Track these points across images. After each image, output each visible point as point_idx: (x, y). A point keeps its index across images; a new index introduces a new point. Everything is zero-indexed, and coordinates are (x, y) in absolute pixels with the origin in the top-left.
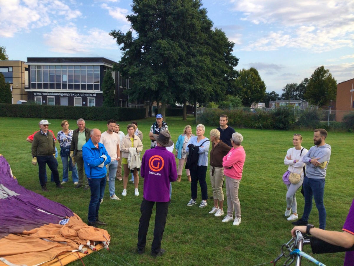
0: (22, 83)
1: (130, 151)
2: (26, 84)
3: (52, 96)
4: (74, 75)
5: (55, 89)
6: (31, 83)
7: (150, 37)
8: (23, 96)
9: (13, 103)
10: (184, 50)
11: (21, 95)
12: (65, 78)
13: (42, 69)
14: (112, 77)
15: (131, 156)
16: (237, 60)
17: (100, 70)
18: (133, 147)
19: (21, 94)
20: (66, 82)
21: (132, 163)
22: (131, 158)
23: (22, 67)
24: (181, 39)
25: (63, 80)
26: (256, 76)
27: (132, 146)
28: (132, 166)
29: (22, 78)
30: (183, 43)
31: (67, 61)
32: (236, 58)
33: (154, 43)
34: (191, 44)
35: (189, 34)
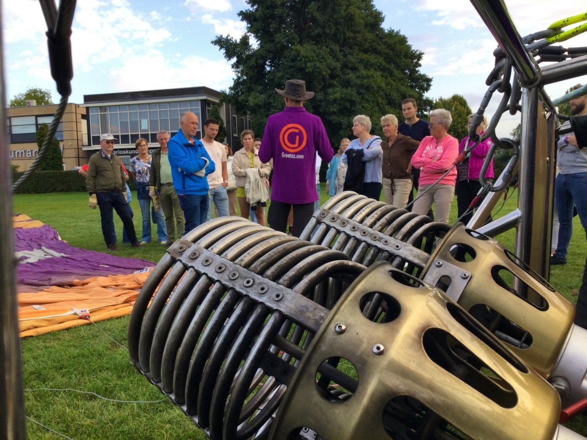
0: (78, 140)
1: (248, 173)
2: (83, 139)
3: (126, 155)
4: (159, 119)
5: (130, 144)
6: (92, 136)
7: (279, 42)
8: (80, 159)
9: (65, 170)
10: (338, 60)
11: (77, 159)
12: (145, 125)
13: (108, 113)
14: (220, 116)
15: (250, 183)
16: (428, 81)
17: (200, 107)
18: (253, 168)
19: (77, 156)
20: (147, 130)
21: (253, 194)
22: (250, 185)
23: (76, 113)
24: (331, 42)
25: (142, 128)
26: (462, 108)
27: (251, 165)
28: (253, 198)
29: (77, 131)
30: (336, 48)
31: (147, 97)
32: (428, 77)
33: (286, 53)
34: (347, 51)
35: (345, 34)
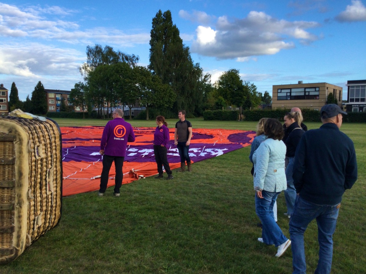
6: (350, 98)
13: (360, 88)
